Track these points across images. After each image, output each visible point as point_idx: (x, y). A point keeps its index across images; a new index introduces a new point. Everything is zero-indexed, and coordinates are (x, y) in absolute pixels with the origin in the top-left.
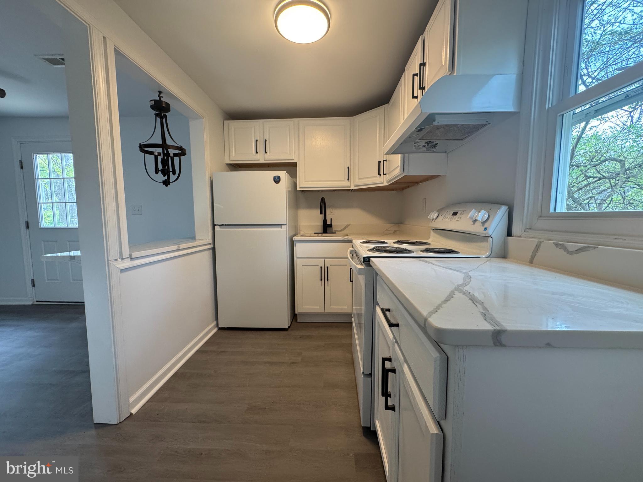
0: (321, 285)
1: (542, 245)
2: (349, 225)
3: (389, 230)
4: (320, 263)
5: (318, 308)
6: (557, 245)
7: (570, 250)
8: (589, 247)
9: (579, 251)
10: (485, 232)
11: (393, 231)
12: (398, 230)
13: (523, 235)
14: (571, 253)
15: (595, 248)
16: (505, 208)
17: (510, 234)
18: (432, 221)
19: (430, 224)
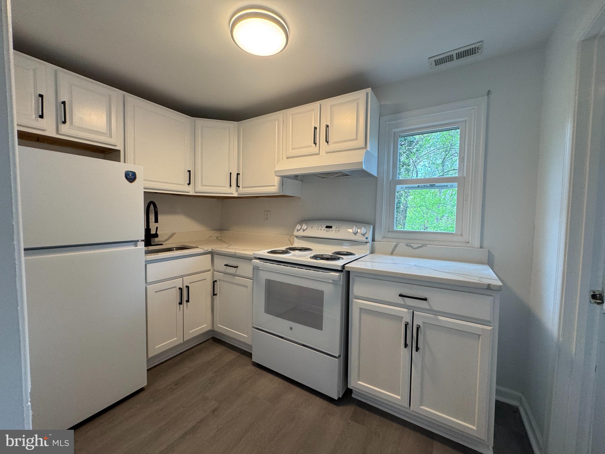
0: (180, 310)
1: (398, 246)
2: (175, 233)
3: (213, 236)
4: (178, 283)
5: (176, 339)
6: (407, 245)
7: (414, 247)
8: (423, 246)
9: (418, 247)
10: (367, 240)
11: (216, 237)
12: (220, 236)
13: (382, 240)
14: (415, 249)
15: (426, 246)
16: (372, 226)
17: (373, 240)
18: (298, 230)
19: (296, 233)
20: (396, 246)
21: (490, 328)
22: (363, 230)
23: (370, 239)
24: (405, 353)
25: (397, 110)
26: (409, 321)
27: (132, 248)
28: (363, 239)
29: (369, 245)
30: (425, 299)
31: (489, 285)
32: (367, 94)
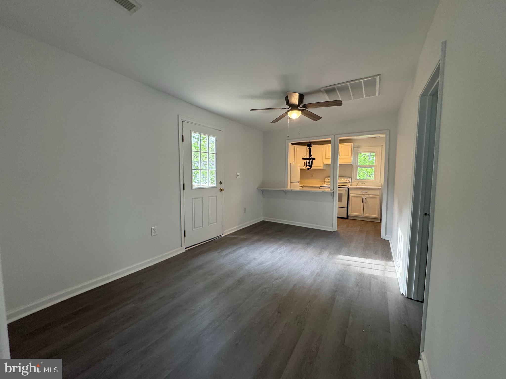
6: (361, 183)
9: (364, 183)
13: (354, 182)
16: (351, 178)
17: (351, 182)
18: (326, 180)
19: (325, 181)
20: (358, 183)
21: (379, 196)
22: (349, 179)
23: (350, 182)
24: (362, 204)
25: (358, 147)
26: (363, 197)
27: (298, 183)
28: (349, 182)
29: (350, 183)
30: (367, 192)
31: (379, 188)
32: (352, 144)
